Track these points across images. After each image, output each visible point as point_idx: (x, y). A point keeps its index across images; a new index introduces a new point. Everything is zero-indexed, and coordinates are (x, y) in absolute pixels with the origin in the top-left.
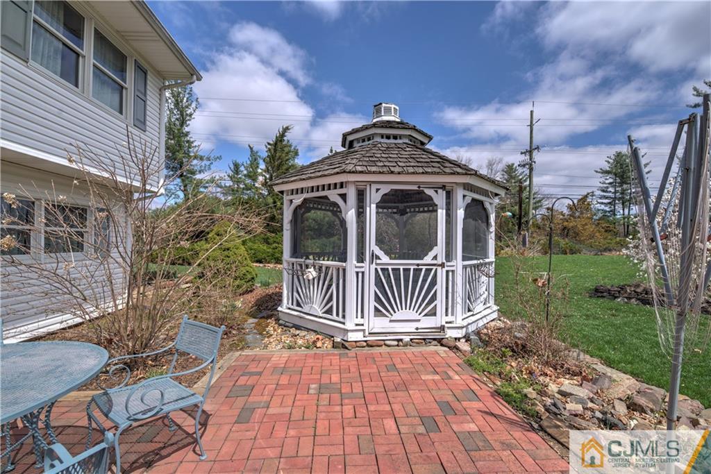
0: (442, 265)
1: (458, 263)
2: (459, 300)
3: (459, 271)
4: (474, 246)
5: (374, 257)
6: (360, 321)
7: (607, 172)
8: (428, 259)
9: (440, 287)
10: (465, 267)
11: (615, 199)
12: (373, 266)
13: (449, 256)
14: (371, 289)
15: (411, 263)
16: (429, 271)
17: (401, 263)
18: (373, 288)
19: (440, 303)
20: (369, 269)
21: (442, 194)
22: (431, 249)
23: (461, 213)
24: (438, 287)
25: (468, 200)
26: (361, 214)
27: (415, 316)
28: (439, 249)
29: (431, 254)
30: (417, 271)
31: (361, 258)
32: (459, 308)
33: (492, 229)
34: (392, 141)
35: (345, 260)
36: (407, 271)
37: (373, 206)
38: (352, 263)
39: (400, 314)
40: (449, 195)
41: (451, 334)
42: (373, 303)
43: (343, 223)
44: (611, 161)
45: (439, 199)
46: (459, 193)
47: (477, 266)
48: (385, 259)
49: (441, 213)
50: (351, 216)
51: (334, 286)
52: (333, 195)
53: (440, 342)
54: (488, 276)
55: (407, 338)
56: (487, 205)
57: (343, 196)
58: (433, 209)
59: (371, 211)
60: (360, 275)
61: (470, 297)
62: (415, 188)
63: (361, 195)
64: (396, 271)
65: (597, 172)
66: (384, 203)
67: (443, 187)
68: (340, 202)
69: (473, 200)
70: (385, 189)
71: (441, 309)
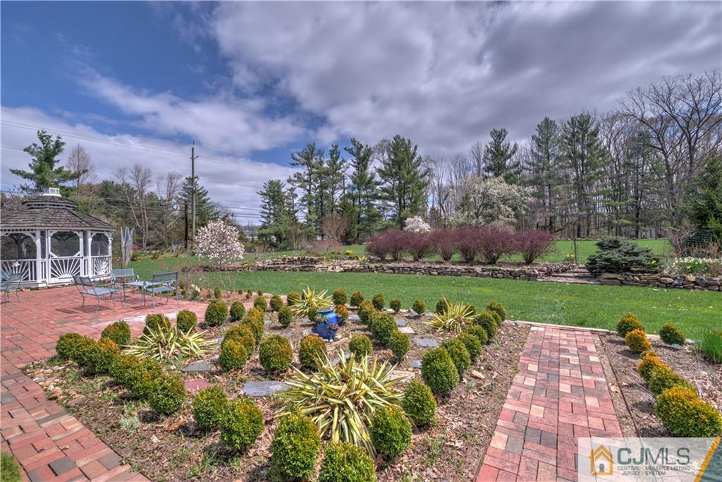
0: (82, 258)
1: (89, 257)
2: (90, 269)
3: (90, 259)
5: (50, 256)
6: (44, 279)
7: (265, 194)
8: (76, 256)
9: (82, 265)
10: (93, 258)
11: (270, 214)
12: (50, 260)
13: (85, 254)
14: (49, 267)
15: (68, 258)
16: (76, 260)
17: (63, 258)
18: (51, 267)
20: (48, 261)
21: (81, 233)
22: (77, 252)
23: (90, 240)
24: (81, 270)
26: (43, 241)
27: (71, 276)
28: (81, 252)
29: (77, 254)
30: (71, 261)
31: (43, 257)
32: (90, 272)
33: (110, 244)
35: (35, 258)
36: (66, 261)
37: (49, 238)
38: (39, 260)
39: (63, 276)
40: (85, 233)
42: (50, 273)
45: (80, 235)
46: (89, 233)
47: (100, 258)
48: (55, 256)
49: (81, 240)
50: (38, 242)
51: (29, 269)
52: (27, 233)
54: (107, 261)
55: (67, 284)
56: (106, 235)
57: (34, 234)
58: (78, 238)
59: (48, 240)
60: (44, 264)
61: (96, 269)
62: (69, 231)
63: (43, 233)
64: (61, 261)
65: (258, 193)
66: (54, 236)
67: (82, 231)
68: (32, 236)
69: (97, 234)
70: (54, 232)
71: (82, 273)
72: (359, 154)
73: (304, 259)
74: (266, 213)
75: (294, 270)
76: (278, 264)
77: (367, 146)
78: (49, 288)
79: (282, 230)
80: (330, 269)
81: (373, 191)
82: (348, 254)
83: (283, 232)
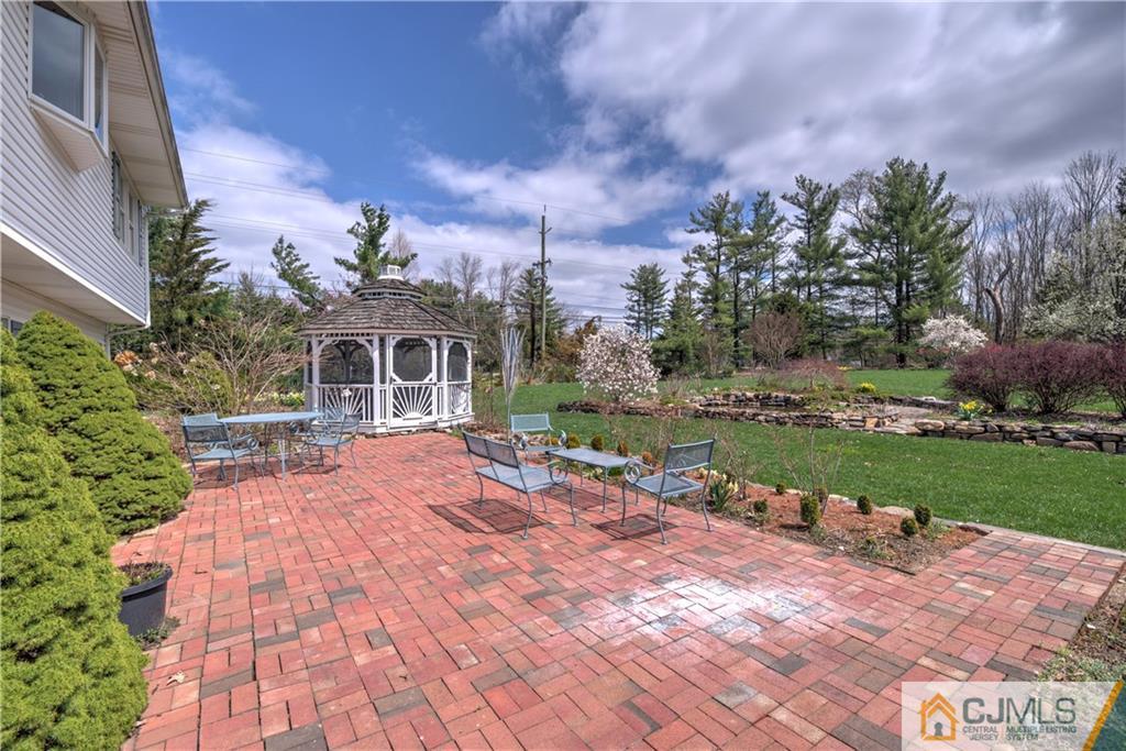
0: (435, 384)
1: (445, 383)
2: (446, 405)
3: (446, 387)
4: (457, 372)
5: (392, 380)
6: (383, 420)
7: (633, 288)
8: (426, 381)
9: (434, 398)
10: (449, 385)
11: (639, 319)
12: (392, 386)
13: (439, 379)
14: (390, 400)
15: (416, 384)
16: (427, 388)
17: (410, 384)
18: (392, 399)
19: (434, 407)
20: (390, 388)
21: (434, 340)
22: (427, 375)
23: (446, 353)
24: (432, 397)
25: (451, 343)
26: (382, 355)
27: (419, 416)
28: (433, 375)
29: (428, 378)
30: (420, 388)
31: (383, 381)
32: (446, 410)
33: (470, 361)
34: (398, 297)
35: (372, 383)
36: (413, 388)
37: (391, 349)
38: (377, 386)
39: (409, 415)
40: (439, 340)
41: (441, 425)
42: (392, 409)
43: (371, 359)
44: (636, 275)
45: (433, 343)
46: (445, 340)
47: (458, 386)
48: (399, 381)
49: (434, 353)
50: (376, 355)
51: (363, 401)
52: (361, 340)
53: (435, 430)
54: (466, 391)
55: (414, 430)
56: (465, 346)
57: (370, 342)
58: (429, 350)
59: (390, 353)
60: (383, 393)
61: (453, 404)
62: (417, 337)
63: (382, 340)
64: (407, 389)
65: (622, 286)
66: (399, 346)
67: (435, 337)
68: (367, 345)
69: (455, 343)
70: (399, 338)
71: (435, 411)
72: (812, 202)
73: (769, 397)
74: (634, 318)
75: (780, 422)
76: (717, 405)
77: (829, 187)
78: (390, 435)
79: (689, 341)
80: (871, 423)
81: (839, 272)
82: (865, 390)
83: (690, 344)
